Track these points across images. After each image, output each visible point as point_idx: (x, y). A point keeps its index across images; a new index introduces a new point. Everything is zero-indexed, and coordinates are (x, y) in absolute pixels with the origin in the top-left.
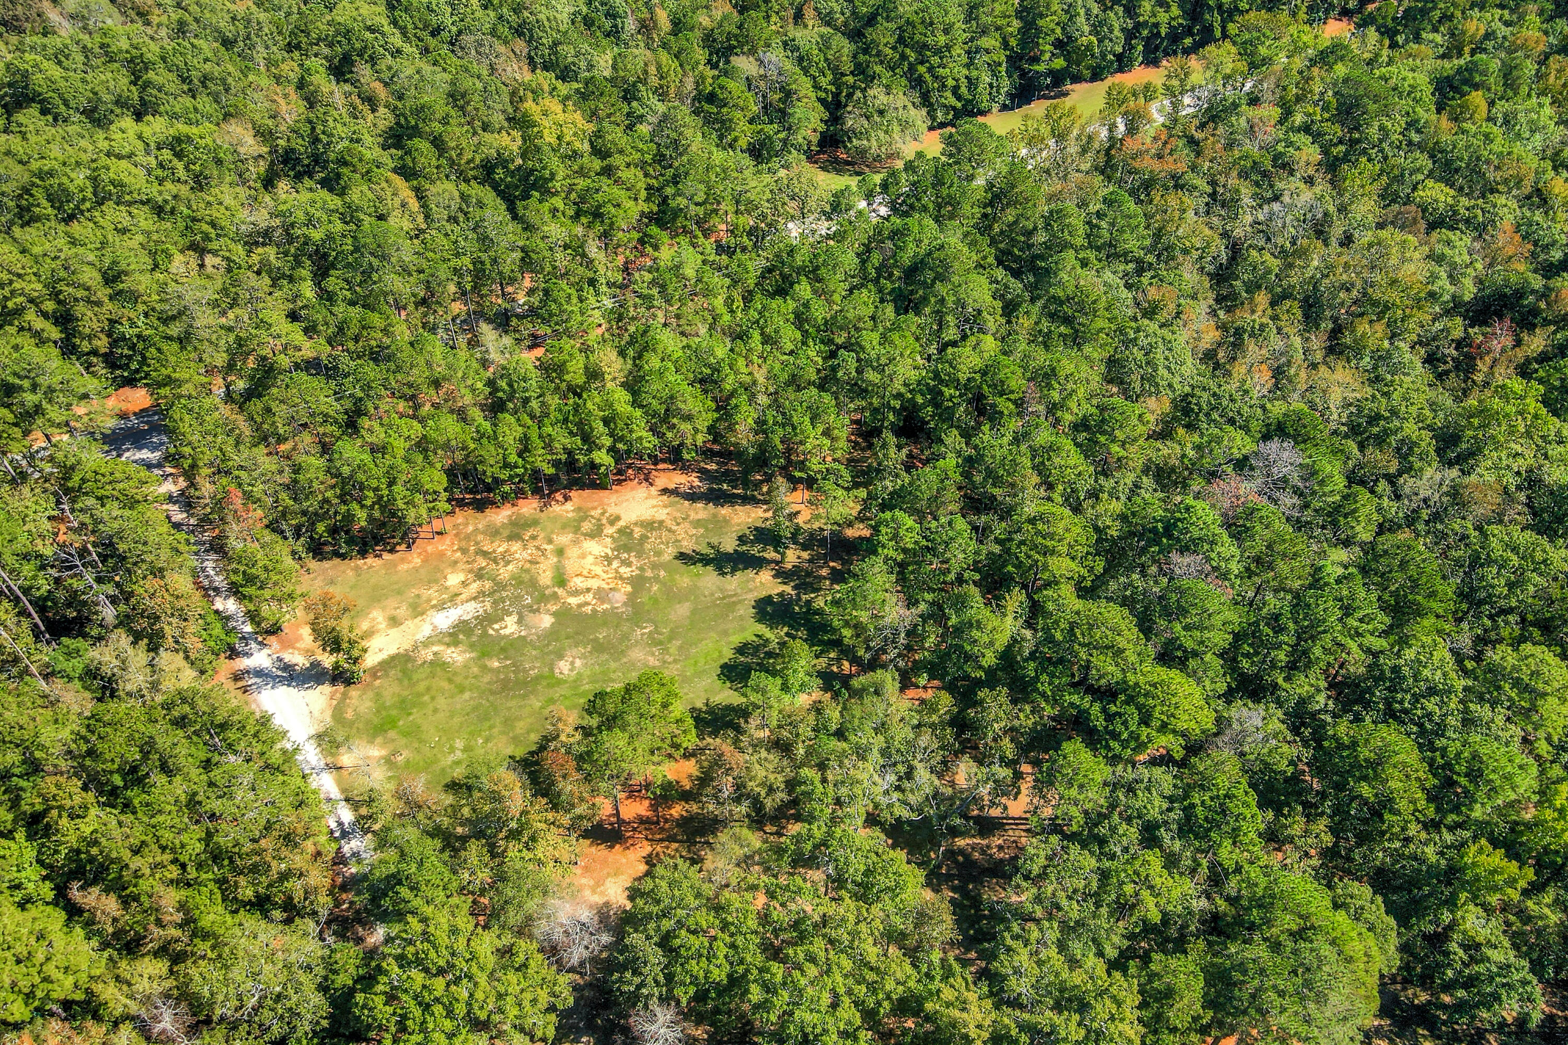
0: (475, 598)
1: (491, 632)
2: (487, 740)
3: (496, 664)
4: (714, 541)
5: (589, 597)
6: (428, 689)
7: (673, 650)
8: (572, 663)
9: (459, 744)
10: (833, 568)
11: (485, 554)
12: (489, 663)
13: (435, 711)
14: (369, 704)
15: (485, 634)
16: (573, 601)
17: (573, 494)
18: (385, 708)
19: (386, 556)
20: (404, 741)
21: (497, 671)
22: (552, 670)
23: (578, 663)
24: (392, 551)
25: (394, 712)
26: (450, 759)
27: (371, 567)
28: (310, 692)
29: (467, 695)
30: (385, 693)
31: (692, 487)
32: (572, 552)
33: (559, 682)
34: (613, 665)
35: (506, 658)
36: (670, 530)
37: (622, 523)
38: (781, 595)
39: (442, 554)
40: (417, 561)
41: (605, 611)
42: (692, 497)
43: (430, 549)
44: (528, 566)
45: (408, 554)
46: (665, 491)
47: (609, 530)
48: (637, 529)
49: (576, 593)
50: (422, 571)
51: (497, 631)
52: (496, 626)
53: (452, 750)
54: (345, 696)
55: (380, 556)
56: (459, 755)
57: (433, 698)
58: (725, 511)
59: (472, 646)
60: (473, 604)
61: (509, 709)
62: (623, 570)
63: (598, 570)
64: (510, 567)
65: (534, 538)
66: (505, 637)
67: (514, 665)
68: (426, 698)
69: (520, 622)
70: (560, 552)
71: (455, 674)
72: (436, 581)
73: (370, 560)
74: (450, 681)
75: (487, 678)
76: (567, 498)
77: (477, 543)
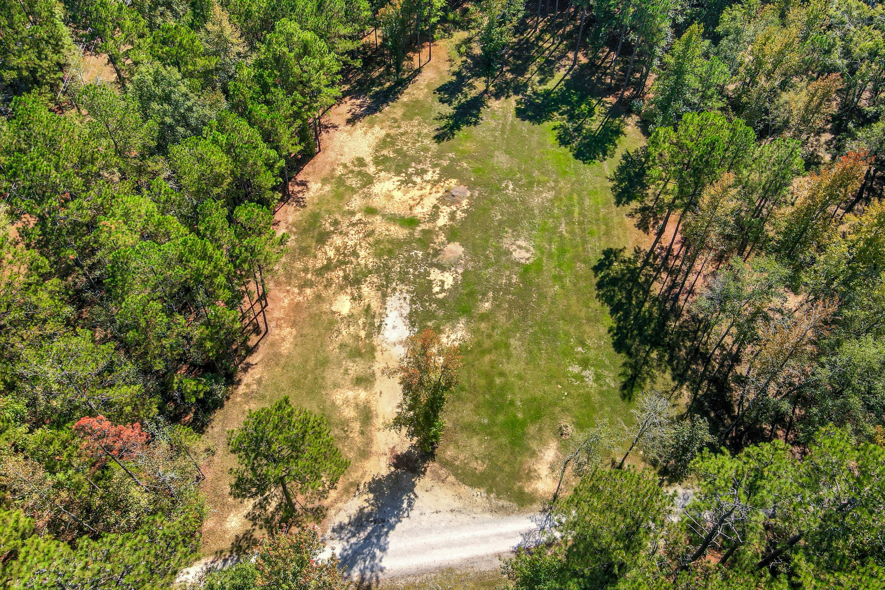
0: (384, 296)
1: (441, 296)
2: (583, 343)
3: (487, 305)
4: (435, 115)
5: (445, 210)
6: (487, 376)
7: (543, 178)
8: (520, 247)
9: (576, 369)
10: (508, 71)
11: (327, 268)
12: (482, 311)
13: (520, 377)
14: (475, 441)
15: (441, 303)
16: (442, 221)
17: (300, 177)
18: (489, 426)
19: (253, 359)
20: (546, 421)
21: (497, 307)
22: (518, 264)
23: (521, 242)
24: (250, 351)
25: (501, 418)
26: (590, 382)
27: (259, 382)
28: (417, 504)
29: (514, 342)
30: (467, 419)
31: (361, 106)
32: (377, 203)
33: (538, 264)
34: (537, 221)
35: (484, 294)
36: (402, 134)
37: (368, 159)
38: (518, 103)
39: (297, 307)
40: (287, 331)
41: (469, 204)
42: (372, 110)
43: (277, 314)
44: (371, 240)
45: (270, 338)
46: (351, 121)
47: (371, 169)
48: (385, 152)
49: (434, 215)
50: (307, 330)
51: (442, 290)
52: (436, 289)
53: (579, 377)
54: (445, 464)
55: (249, 366)
56: (589, 373)
57: (502, 374)
58: (404, 98)
59: (451, 318)
60: (392, 301)
61: (551, 312)
62: (428, 176)
63: (415, 193)
64: (362, 253)
65: (336, 223)
66: (455, 286)
67: (495, 290)
68: (498, 381)
69: (442, 268)
70: (371, 211)
71: (479, 344)
72: (332, 323)
73: (247, 378)
74: (484, 352)
75: (501, 319)
76: (303, 184)
77: (306, 270)
